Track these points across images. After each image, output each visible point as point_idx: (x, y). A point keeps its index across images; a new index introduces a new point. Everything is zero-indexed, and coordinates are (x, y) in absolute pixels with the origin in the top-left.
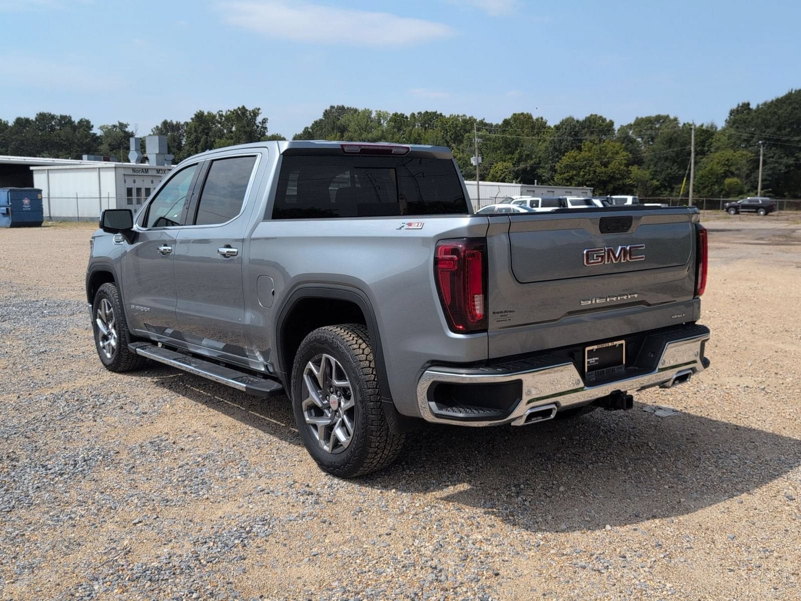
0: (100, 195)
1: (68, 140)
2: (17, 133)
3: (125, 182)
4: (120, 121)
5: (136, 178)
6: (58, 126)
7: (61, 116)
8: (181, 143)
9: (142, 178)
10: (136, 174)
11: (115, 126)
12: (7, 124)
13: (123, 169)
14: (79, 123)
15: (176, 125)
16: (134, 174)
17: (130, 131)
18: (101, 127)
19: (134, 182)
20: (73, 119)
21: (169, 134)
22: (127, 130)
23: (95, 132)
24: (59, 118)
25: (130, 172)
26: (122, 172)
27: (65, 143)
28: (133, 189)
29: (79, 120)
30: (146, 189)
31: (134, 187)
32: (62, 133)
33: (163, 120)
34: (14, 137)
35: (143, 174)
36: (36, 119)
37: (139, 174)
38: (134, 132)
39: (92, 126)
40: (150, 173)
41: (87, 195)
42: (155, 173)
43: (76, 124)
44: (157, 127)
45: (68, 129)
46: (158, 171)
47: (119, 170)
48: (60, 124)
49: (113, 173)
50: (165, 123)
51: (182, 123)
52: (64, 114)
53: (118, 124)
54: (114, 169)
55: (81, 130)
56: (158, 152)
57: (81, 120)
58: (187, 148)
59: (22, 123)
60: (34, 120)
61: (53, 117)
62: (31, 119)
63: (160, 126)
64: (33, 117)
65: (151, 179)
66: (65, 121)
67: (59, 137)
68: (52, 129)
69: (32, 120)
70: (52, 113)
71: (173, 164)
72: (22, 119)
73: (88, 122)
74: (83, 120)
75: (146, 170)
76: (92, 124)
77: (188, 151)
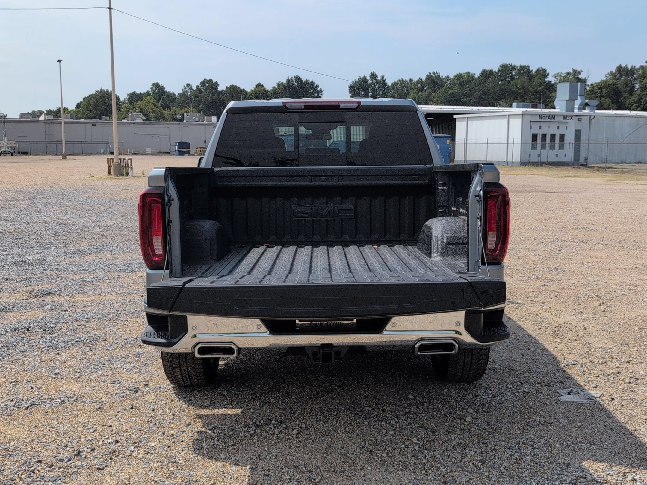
0: (508, 141)
1: (523, 88)
2: (480, 84)
3: (531, 128)
4: (574, 69)
5: (542, 125)
6: (517, 75)
7: (521, 66)
8: (634, 87)
9: (548, 124)
10: (542, 120)
11: (568, 73)
12: (474, 76)
13: (530, 116)
14: (536, 72)
15: (631, 69)
16: (540, 120)
17: (583, 78)
18: (554, 75)
19: (540, 128)
20: (531, 69)
21: (623, 78)
22: (580, 76)
23: (550, 80)
24: (519, 68)
25: (537, 118)
26: (529, 118)
27: (521, 91)
28: (538, 135)
29: (536, 69)
30: (551, 135)
31: (540, 133)
32: (519, 82)
33: (618, 65)
34: (477, 88)
35: (549, 120)
36: (499, 70)
37: (545, 120)
38: (586, 78)
39: (548, 74)
40: (557, 119)
41: (497, 141)
42: (561, 119)
43: (534, 73)
44: (611, 72)
45: (525, 78)
46: (565, 117)
47: (526, 117)
48: (520, 74)
49: (520, 120)
50: (620, 68)
51: (637, 67)
52: (523, 64)
53: (572, 72)
54: (521, 116)
55: (537, 78)
56: (568, 99)
57: (538, 70)
58: (639, 92)
59: (487, 74)
60: (497, 71)
61: (513, 68)
62: (494, 70)
63: (614, 71)
64: (495, 69)
65: (557, 125)
66: (525, 71)
67: (516, 86)
68: (512, 78)
69: (495, 72)
70: (513, 64)
71: (597, 109)
72: (487, 71)
73: (545, 71)
74: (540, 69)
75: (553, 117)
76: (548, 72)
77: (639, 96)
